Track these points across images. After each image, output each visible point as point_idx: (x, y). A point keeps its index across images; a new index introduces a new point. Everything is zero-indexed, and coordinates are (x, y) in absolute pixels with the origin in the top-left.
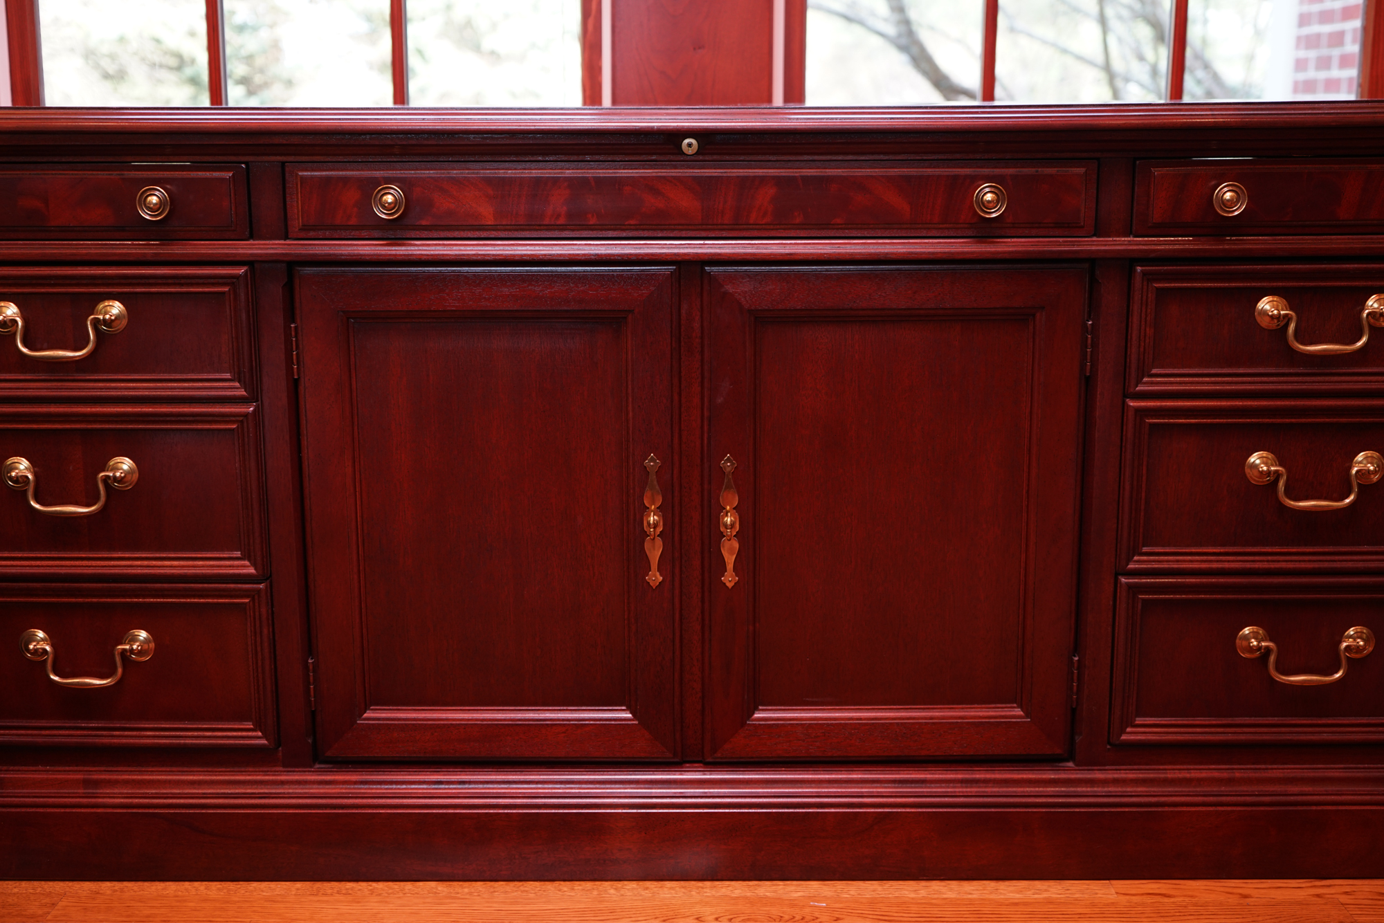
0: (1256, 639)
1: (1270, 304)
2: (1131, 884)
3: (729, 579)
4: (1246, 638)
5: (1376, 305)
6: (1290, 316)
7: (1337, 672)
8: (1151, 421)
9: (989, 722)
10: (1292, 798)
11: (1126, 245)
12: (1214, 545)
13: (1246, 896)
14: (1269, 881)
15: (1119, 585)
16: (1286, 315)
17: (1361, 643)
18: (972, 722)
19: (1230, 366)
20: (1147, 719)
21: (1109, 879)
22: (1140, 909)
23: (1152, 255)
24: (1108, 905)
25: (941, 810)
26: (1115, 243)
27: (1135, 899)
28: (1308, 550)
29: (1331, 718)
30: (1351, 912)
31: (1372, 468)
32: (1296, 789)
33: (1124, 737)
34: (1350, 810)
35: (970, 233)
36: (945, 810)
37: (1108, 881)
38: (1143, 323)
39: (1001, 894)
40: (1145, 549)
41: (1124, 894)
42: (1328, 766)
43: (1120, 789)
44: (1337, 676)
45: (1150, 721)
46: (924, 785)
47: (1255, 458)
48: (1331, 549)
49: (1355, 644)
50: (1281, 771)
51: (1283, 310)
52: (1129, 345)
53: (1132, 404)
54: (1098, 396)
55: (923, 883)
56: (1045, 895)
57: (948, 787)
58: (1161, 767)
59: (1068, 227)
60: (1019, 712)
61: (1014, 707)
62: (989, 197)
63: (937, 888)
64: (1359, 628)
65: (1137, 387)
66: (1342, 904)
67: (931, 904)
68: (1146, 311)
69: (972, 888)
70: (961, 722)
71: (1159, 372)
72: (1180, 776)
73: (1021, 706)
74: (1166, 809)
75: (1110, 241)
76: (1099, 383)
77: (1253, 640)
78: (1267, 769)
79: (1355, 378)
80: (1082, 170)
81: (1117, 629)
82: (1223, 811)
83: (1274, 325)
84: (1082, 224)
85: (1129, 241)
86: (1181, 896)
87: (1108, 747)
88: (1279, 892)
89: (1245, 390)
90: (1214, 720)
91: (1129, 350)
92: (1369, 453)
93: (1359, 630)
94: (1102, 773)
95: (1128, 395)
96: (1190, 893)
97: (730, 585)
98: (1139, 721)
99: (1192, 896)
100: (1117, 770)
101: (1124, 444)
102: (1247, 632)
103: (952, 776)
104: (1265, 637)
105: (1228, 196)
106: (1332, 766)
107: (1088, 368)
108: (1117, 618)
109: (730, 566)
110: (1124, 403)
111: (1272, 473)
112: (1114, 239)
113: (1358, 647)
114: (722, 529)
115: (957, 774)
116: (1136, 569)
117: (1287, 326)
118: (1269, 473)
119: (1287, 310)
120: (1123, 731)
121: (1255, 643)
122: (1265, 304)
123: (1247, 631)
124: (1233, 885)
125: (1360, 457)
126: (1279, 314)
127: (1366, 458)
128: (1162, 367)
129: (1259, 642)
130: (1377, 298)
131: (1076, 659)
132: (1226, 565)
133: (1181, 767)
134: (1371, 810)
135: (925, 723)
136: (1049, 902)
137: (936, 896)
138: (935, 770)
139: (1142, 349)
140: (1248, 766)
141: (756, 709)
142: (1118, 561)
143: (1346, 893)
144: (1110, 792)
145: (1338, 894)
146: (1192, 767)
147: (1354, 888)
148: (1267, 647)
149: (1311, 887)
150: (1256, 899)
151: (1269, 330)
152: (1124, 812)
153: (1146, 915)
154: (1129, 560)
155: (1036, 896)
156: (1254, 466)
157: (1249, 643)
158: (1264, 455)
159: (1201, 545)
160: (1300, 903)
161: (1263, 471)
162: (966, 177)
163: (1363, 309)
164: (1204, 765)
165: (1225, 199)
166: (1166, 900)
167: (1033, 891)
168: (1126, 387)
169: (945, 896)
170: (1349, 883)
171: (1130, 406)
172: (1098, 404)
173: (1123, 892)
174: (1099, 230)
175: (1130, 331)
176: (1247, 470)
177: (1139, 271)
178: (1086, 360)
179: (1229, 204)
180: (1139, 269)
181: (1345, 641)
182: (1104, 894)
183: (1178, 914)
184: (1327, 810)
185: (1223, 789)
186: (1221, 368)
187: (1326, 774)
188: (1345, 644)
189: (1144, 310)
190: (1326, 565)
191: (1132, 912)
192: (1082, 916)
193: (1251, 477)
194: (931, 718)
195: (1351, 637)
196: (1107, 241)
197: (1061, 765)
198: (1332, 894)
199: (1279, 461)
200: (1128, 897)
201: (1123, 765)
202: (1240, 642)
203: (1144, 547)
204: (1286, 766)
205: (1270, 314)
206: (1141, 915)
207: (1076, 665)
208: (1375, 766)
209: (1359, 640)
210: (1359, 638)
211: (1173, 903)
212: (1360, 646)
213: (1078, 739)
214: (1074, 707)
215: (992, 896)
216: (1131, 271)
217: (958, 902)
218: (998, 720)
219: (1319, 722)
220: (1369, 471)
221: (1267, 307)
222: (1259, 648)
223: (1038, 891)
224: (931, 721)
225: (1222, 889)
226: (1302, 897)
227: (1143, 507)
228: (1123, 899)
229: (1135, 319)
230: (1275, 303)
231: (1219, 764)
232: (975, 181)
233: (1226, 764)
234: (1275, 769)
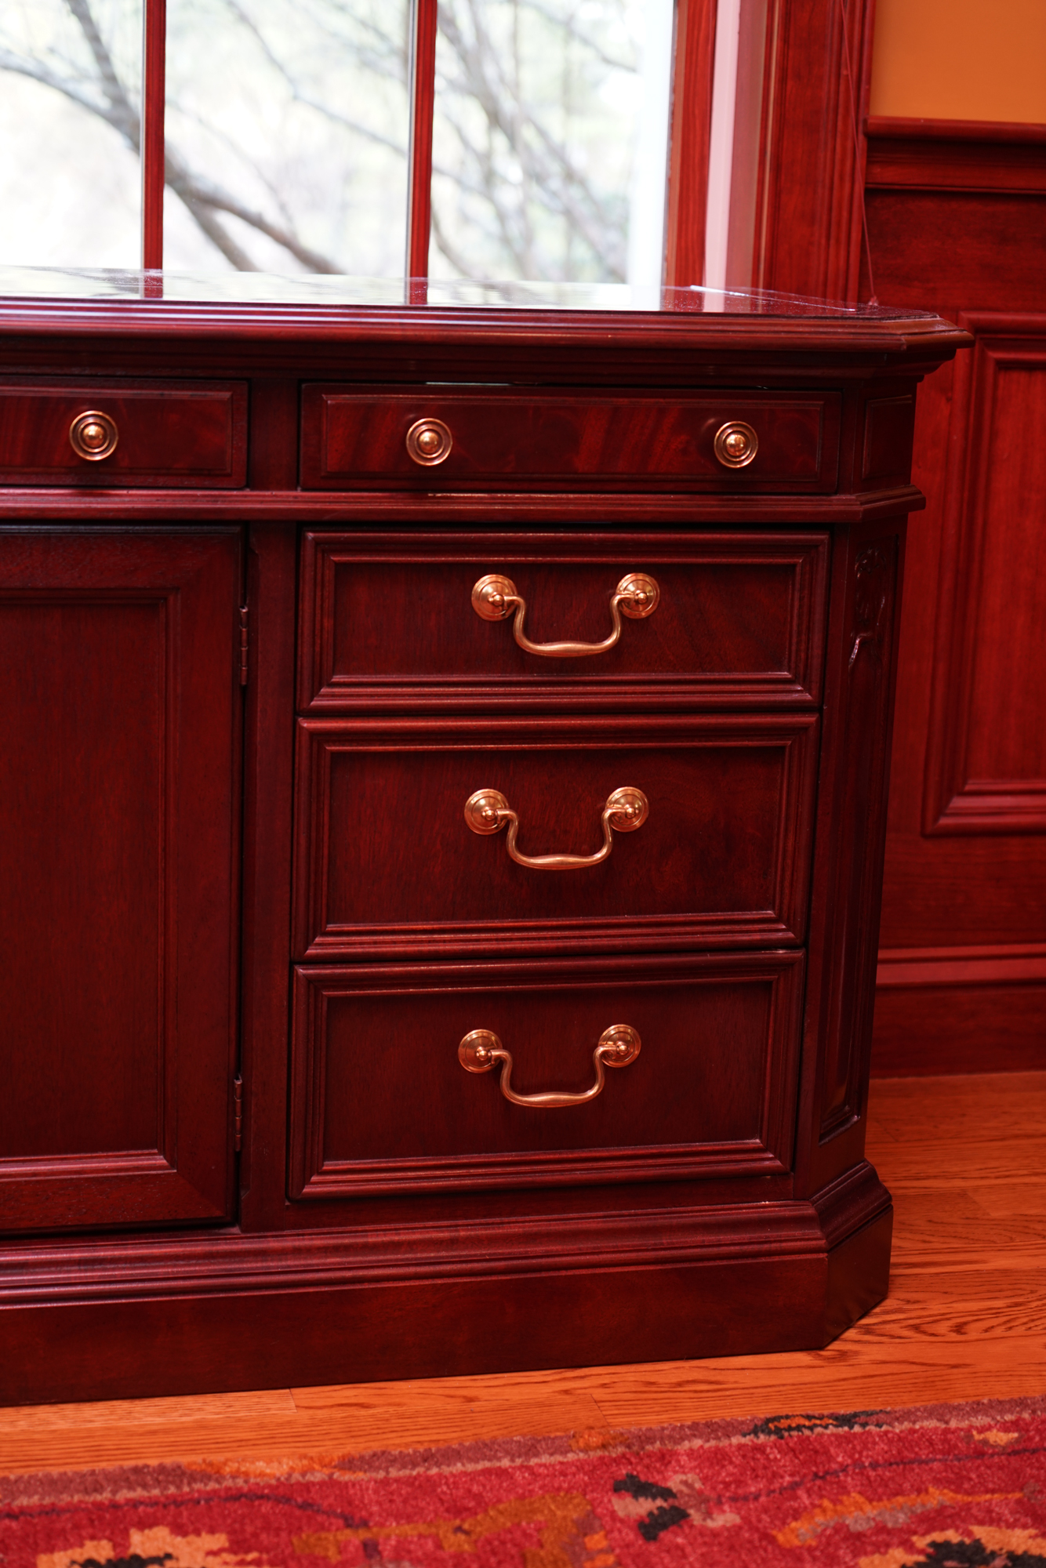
0: (484, 1046)
1: (493, 585)
2: (319, 1392)
4: (472, 1045)
5: (631, 588)
6: (516, 603)
7: (591, 1088)
8: (333, 748)
9: (117, 1177)
10: (534, 1261)
11: (289, 502)
12: (426, 919)
13: (470, 1400)
14: (506, 1375)
15: (295, 978)
16: (512, 602)
17: (623, 1047)
18: (93, 1178)
19: (440, 671)
20: (340, 1162)
21: (289, 1388)
22: (325, 1428)
23: (327, 517)
24: (281, 1425)
25: (49, 1305)
26: (275, 499)
27: (320, 1414)
28: (550, 923)
29: (586, 1150)
30: (604, 1413)
31: (630, 810)
32: (540, 1249)
33: (307, 1190)
34: (610, 1274)
35: (69, 481)
36: (55, 1305)
37: (288, 1391)
38: (318, 611)
39: (135, 1418)
40: (331, 927)
41: (307, 1408)
42: (583, 1215)
43: (302, 1262)
44: (591, 1093)
45: (343, 1165)
46: (24, 1271)
47: (479, 798)
48: (580, 921)
49: (615, 1048)
50: (521, 1224)
51: (508, 595)
52: (299, 642)
53: (305, 725)
54: (259, 714)
55: (26, 1410)
56: (198, 1416)
57: (60, 1272)
58: (360, 1228)
59: (207, 474)
60: (161, 1160)
61: (155, 1154)
62: (92, 430)
63: (44, 1416)
64: (622, 1027)
65: (312, 700)
66: (596, 1402)
67: (33, 1441)
68: (322, 595)
69: (96, 1412)
70: (76, 1179)
71: (342, 680)
72: (385, 1239)
73: (163, 1152)
74: (366, 1286)
75: (268, 496)
76: (259, 695)
77: (480, 1048)
78: (502, 1223)
79: (606, 689)
80: (226, 395)
81: (294, 1039)
82: (442, 1285)
83: (499, 614)
84: (229, 471)
85: (296, 497)
86: (384, 1405)
87: (287, 1203)
88: (517, 1389)
89: (460, 705)
90: (430, 1160)
91: (299, 649)
92: (630, 789)
93: (622, 1029)
94: (278, 1241)
95: (298, 712)
96: (397, 1400)
98: (329, 1165)
99: (399, 1405)
100: (298, 1235)
101: (296, 781)
102: (474, 1036)
103: (65, 1255)
104: (497, 1043)
105: (427, 437)
106: (588, 1214)
107: (244, 674)
108: (294, 1024)
110: (295, 723)
111: (499, 818)
112: (274, 493)
113: (618, 1053)
115: (73, 1252)
116: (317, 955)
117: (513, 616)
118: (495, 818)
119: (514, 595)
120: (306, 1181)
121: (483, 1053)
122: (487, 585)
123: (474, 1034)
124: (457, 1384)
125: (617, 794)
126: (503, 600)
127: (625, 795)
128: (347, 672)
129: (488, 1051)
130: (634, 578)
131: (239, 1083)
132: (441, 947)
133: (388, 1226)
134: (637, 1272)
135: (25, 1181)
136: (201, 1426)
137: (40, 1428)
138: (41, 1249)
139: (318, 649)
140: (477, 1221)
142: (293, 945)
143: (604, 1386)
144: (289, 1266)
145: (593, 1387)
146: (401, 1226)
147: (615, 1378)
148: (498, 1057)
149: (560, 1380)
150: (485, 1403)
151: (490, 622)
152: (309, 1293)
153: (332, 1436)
154: (308, 943)
155: (184, 1419)
156: (477, 809)
157: (476, 1052)
158: (491, 794)
159: (408, 920)
160: (541, 1405)
161: (486, 815)
162: (60, 400)
163: (614, 594)
164: (419, 1221)
165: (423, 442)
166: (363, 1412)
167: (181, 1412)
168: (298, 701)
169: (53, 1427)
170: (610, 1371)
171: (303, 727)
172: (259, 725)
173: (306, 1405)
174: (253, 480)
175: (300, 623)
176: (467, 814)
177: (310, 538)
178: (241, 662)
179: (428, 448)
180: (311, 535)
181: (602, 1045)
182: (279, 1409)
183: (375, 1431)
184: (580, 1275)
185: (443, 1254)
186: (429, 673)
187: (580, 1226)
188: (601, 1049)
189: (319, 594)
190: (573, 943)
191: (313, 1433)
192: (243, 1443)
193: (472, 823)
194: (35, 1174)
195: (610, 1038)
196: (264, 496)
197: (222, 1231)
198: (585, 1388)
199: (509, 803)
200: (311, 1412)
201: (308, 1227)
202: (464, 1050)
203: (330, 924)
204: (527, 1218)
205: (491, 600)
206: (327, 1437)
207: (238, 1091)
208: (644, 1211)
209: (620, 1043)
210: (620, 1040)
211: (372, 1416)
212: (621, 1051)
213: (244, 1194)
214: (238, 1150)
215: (122, 1424)
216: (300, 539)
217: (72, 1435)
218: (131, 1173)
219: (570, 1156)
220: (626, 814)
221: (489, 589)
222: (488, 1059)
223: (187, 1412)
224: (34, 1178)
225: (441, 1391)
226: (545, 1396)
227: (325, 869)
228: (305, 1415)
229: (306, 606)
230: (499, 584)
231: (439, 1219)
232: (75, 406)
233: (448, 1220)
234: (513, 1222)
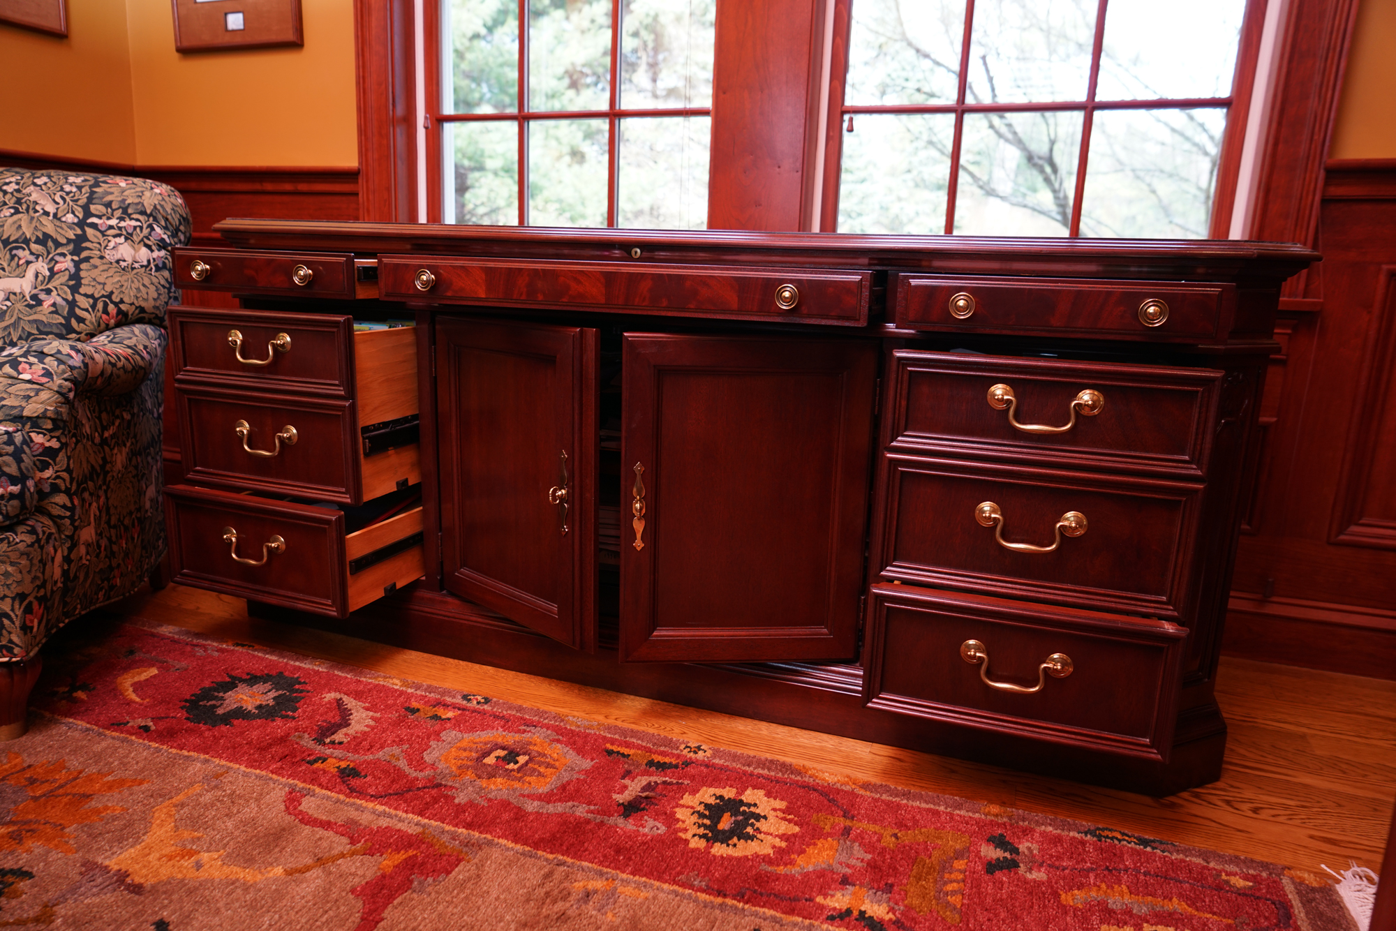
0: (975, 649)
1: (1001, 390)
3: (639, 544)
4: (968, 647)
5: (1085, 398)
6: (1011, 400)
7: (1035, 686)
8: (902, 469)
16: (1008, 400)
17: (1060, 667)
19: (966, 434)
27: (878, 758)
28: (1020, 581)
31: (1075, 525)
33: (870, 705)
38: (898, 396)
39: (797, 738)
40: (896, 563)
44: (1035, 689)
47: (984, 507)
49: (1054, 666)
51: (1007, 396)
53: (888, 455)
56: (824, 744)
59: (847, 319)
60: (826, 631)
61: (823, 628)
62: (786, 294)
65: (891, 442)
69: (783, 730)
71: (911, 434)
79: (1064, 454)
80: (858, 279)
83: (1002, 407)
84: (858, 318)
89: (976, 454)
92: (1077, 513)
93: (1060, 656)
95: (884, 448)
97: (639, 549)
98: (883, 694)
102: (970, 644)
104: (984, 649)
105: (961, 303)
109: (639, 536)
111: (994, 519)
113: (1057, 670)
114: (634, 512)
117: (1009, 407)
118: (991, 518)
119: (1010, 396)
120: (870, 701)
121: (974, 653)
122: (997, 390)
125: (1067, 515)
126: (1003, 398)
127: (1073, 516)
128: (915, 430)
129: (977, 652)
130: (1090, 392)
136: (822, 749)
139: (897, 416)
141: (654, 629)
148: (982, 658)
151: (997, 410)
154: (882, 569)
156: (983, 511)
157: (970, 652)
158: (991, 505)
161: (986, 516)
163: (1074, 400)
165: (959, 306)
176: (977, 514)
177: (896, 357)
179: (961, 309)
181: (1046, 663)
188: (1044, 665)
189: (899, 387)
190: (1033, 594)
193: (979, 519)
199: (1001, 511)
202: (964, 650)
205: (996, 398)
210: (1058, 662)
219: (1022, 721)
220: (1071, 526)
222: (976, 657)
227: (894, 532)
229: (891, 393)
230: (1004, 389)
